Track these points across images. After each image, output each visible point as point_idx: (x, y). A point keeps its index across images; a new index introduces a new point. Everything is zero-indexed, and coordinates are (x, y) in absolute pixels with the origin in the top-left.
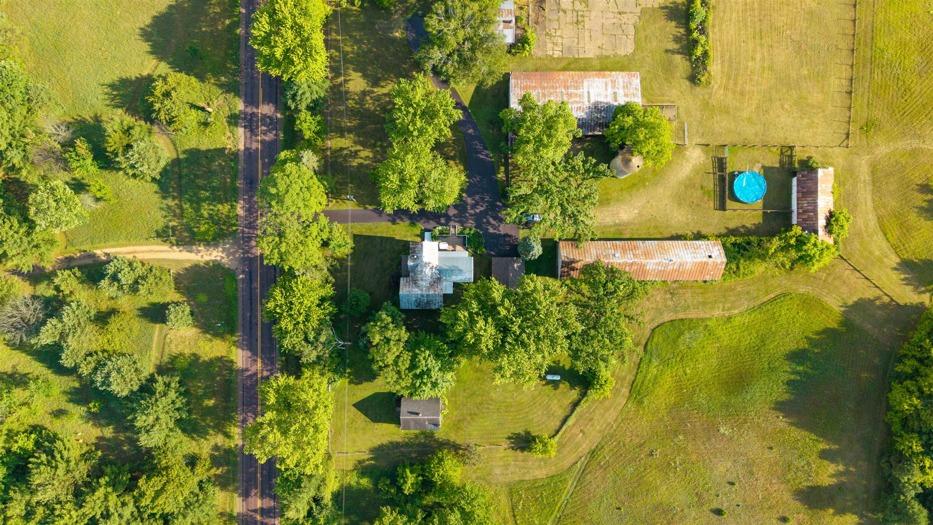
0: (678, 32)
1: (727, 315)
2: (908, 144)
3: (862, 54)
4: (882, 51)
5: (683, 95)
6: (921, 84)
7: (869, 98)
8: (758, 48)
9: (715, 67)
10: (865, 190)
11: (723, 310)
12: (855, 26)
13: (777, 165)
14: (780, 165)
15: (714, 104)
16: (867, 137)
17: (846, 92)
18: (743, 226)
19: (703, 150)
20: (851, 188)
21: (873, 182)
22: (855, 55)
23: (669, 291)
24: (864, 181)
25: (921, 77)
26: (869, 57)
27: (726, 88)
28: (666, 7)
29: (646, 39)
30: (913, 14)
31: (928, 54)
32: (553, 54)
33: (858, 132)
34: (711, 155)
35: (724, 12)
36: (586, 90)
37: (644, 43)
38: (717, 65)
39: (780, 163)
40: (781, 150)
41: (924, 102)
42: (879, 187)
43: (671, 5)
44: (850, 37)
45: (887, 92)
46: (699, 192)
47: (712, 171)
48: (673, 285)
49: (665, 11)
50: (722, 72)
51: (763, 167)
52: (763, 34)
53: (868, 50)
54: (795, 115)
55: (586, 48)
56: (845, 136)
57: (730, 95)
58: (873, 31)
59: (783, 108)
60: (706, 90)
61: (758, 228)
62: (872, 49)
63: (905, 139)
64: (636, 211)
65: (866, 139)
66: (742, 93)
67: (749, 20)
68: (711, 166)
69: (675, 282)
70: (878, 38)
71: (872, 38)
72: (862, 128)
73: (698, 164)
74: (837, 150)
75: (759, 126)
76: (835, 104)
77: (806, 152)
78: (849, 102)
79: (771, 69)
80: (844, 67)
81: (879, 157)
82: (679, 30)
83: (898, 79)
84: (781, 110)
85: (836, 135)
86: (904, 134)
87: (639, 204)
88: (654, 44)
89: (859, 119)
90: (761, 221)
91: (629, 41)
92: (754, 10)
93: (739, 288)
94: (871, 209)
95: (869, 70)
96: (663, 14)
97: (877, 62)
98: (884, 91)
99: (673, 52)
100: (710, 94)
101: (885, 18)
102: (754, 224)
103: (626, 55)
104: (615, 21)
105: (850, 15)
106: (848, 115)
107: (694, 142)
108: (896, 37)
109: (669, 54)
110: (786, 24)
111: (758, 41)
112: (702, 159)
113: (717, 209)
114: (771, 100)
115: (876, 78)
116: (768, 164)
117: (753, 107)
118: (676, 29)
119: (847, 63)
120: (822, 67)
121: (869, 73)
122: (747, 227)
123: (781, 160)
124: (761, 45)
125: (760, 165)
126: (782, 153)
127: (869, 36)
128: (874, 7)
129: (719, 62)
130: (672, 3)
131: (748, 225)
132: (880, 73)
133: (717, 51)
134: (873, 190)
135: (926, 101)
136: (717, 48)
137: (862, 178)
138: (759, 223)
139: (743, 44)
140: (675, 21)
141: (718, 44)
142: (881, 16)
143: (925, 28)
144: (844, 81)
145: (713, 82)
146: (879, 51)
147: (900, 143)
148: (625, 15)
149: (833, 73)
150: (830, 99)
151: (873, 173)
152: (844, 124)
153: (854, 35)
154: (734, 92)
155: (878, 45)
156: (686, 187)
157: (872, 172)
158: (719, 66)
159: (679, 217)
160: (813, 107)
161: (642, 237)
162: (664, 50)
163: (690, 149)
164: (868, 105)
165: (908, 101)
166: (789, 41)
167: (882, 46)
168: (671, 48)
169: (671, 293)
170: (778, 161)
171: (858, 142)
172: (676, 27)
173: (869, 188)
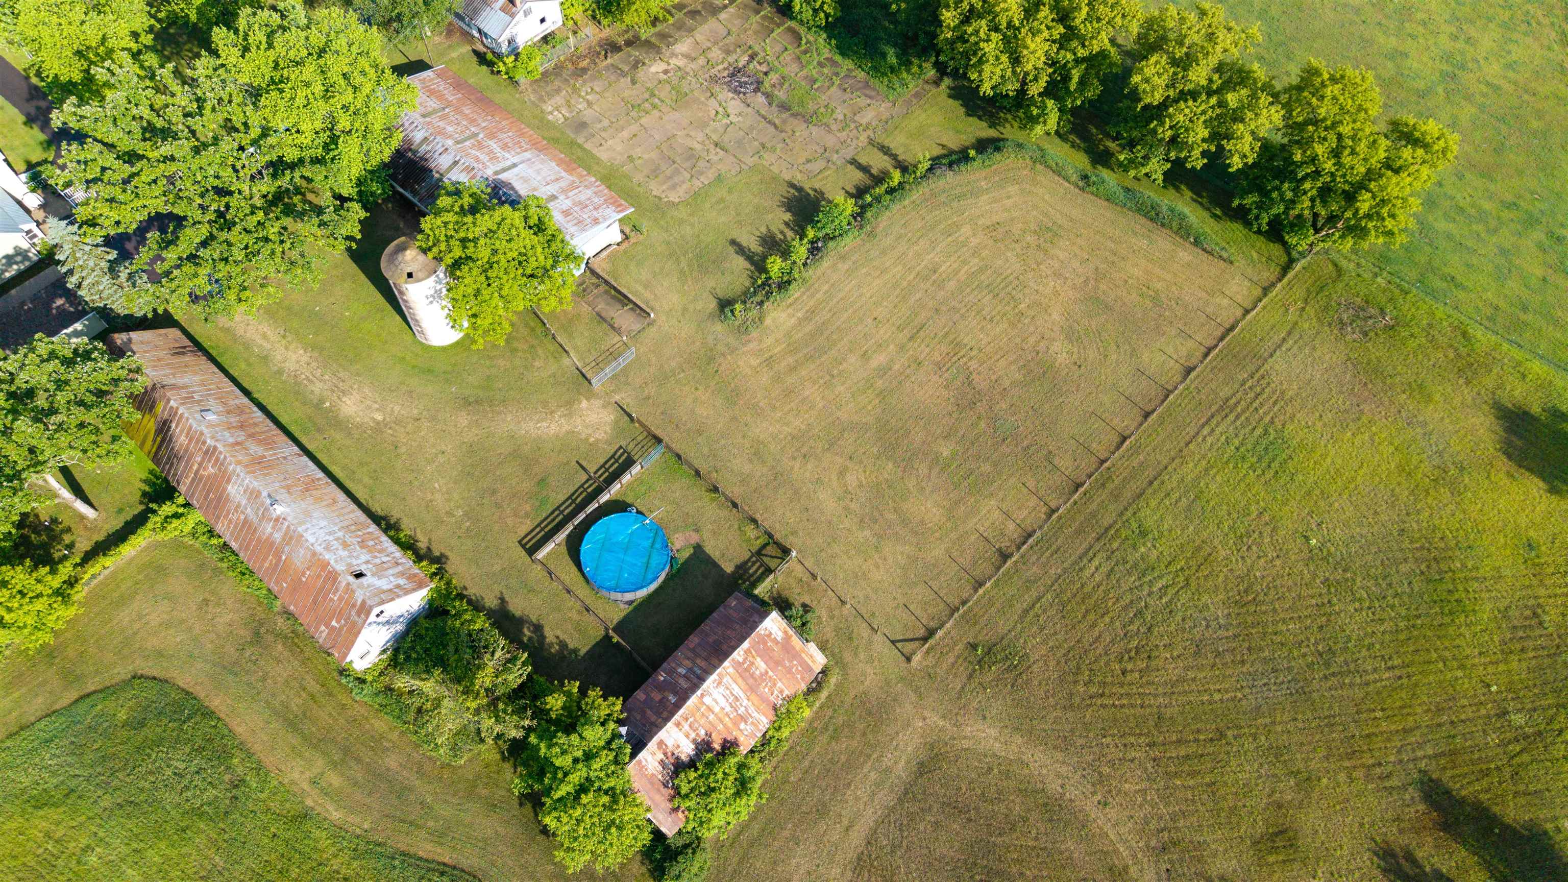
0: (782, 232)
1: (309, 802)
2: (1058, 775)
3: (1094, 506)
4: (1143, 534)
5: (683, 315)
6: (1187, 669)
7: (1039, 599)
8: (892, 347)
9: (784, 315)
10: (874, 794)
11: (313, 782)
12: (1118, 447)
13: (729, 568)
14: (733, 573)
15: (721, 368)
16: (970, 677)
17: (999, 550)
18: (538, 628)
19: (616, 422)
20: (843, 758)
21: (906, 793)
22: (1076, 497)
23: (261, 624)
24: (888, 770)
25: (1197, 653)
26: (1106, 524)
27: (769, 362)
28: (800, 189)
29: (717, 203)
30: (1266, 517)
31: (1250, 619)
32: (551, 113)
33: (960, 647)
34: (623, 444)
35: (884, 252)
36: (515, 160)
37: (708, 205)
38: (790, 316)
39: (738, 567)
40: (764, 546)
41: (1168, 712)
42: (911, 816)
43: (812, 193)
44: (1094, 459)
45: (1091, 617)
46: (527, 485)
47: (592, 470)
48: (280, 621)
49: (792, 191)
50: (788, 334)
51: (698, 548)
52: (921, 332)
53: (1114, 508)
54: (853, 506)
55: (610, 142)
56: (922, 632)
57: (765, 378)
58: (1151, 483)
59: (842, 473)
60: (731, 340)
61: (563, 658)
62: (1121, 514)
63: (1059, 756)
64: (379, 417)
65: (964, 678)
66: (789, 393)
67: (918, 296)
68: (602, 461)
69: (288, 614)
70: (1153, 503)
71: (1139, 496)
72: (974, 647)
73: (583, 436)
74: (880, 645)
75: (765, 470)
76: (955, 554)
77: (811, 590)
78: (988, 572)
79: (882, 395)
80: (1034, 501)
81: (965, 744)
82: (786, 230)
83: (1139, 613)
84: (834, 477)
85: (905, 616)
86: (1064, 744)
87: (397, 408)
88: (723, 219)
89: (983, 621)
90: (583, 651)
91: (685, 186)
92: (941, 287)
93: (392, 762)
94: (851, 855)
95: (1085, 545)
96: (786, 195)
97: (1115, 545)
98: (1087, 611)
99: (741, 250)
100: (733, 350)
101: (1198, 478)
102: (563, 645)
103: (660, 199)
104: (698, 147)
105: (1126, 421)
106: (965, 595)
107: (617, 398)
108: (1197, 532)
109: (731, 250)
110: (980, 350)
111: (902, 337)
112: (600, 435)
113: (523, 546)
114: (831, 445)
115: (1087, 573)
116: (712, 549)
117: (788, 430)
118: (783, 227)
119: (1048, 499)
120: (986, 468)
121: (1081, 550)
122: (543, 637)
123: (746, 562)
124: (902, 348)
125: (694, 538)
126: (759, 553)
127: (1134, 486)
128: (1187, 445)
129: (800, 315)
130: (816, 191)
131: (550, 635)
132: (1104, 569)
133: (813, 296)
134: (893, 810)
135: (1174, 711)
136: (818, 291)
137: (887, 761)
138: (575, 651)
139: (870, 321)
140: (794, 214)
141: (826, 287)
142: (1190, 470)
143: (1278, 562)
144: (1011, 526)
145: (754, 334)
146: (1134, 525)
147: (1038, 755)
148: (722, 153)
149: (1001, 495)
150: (953, 536)
151: (923, 769)
152: (942, 606)
153: (1103, 462)
154: (777, 379)
155: (1141, 514)
156: (515, 454)
157: (921, 764)
158: (793, 321)
159: (438, 497)
160: (905, 522)
161: (334, 469)
162: (730, 238)
163: (597, 403)
164: (1026, 612)
165: (1129, 677)
166: (961, 377)
167: (1150, 523)
168: (744, 244)
169: (257, 633)
170: (739, 561)
171: (941, 671)
172: (787, 224)
173: (885, 798)
